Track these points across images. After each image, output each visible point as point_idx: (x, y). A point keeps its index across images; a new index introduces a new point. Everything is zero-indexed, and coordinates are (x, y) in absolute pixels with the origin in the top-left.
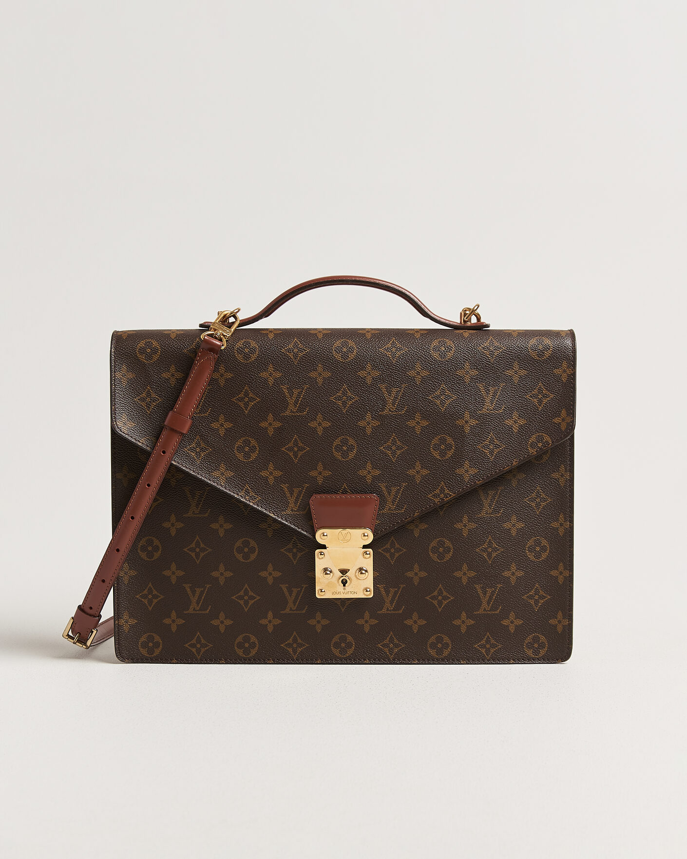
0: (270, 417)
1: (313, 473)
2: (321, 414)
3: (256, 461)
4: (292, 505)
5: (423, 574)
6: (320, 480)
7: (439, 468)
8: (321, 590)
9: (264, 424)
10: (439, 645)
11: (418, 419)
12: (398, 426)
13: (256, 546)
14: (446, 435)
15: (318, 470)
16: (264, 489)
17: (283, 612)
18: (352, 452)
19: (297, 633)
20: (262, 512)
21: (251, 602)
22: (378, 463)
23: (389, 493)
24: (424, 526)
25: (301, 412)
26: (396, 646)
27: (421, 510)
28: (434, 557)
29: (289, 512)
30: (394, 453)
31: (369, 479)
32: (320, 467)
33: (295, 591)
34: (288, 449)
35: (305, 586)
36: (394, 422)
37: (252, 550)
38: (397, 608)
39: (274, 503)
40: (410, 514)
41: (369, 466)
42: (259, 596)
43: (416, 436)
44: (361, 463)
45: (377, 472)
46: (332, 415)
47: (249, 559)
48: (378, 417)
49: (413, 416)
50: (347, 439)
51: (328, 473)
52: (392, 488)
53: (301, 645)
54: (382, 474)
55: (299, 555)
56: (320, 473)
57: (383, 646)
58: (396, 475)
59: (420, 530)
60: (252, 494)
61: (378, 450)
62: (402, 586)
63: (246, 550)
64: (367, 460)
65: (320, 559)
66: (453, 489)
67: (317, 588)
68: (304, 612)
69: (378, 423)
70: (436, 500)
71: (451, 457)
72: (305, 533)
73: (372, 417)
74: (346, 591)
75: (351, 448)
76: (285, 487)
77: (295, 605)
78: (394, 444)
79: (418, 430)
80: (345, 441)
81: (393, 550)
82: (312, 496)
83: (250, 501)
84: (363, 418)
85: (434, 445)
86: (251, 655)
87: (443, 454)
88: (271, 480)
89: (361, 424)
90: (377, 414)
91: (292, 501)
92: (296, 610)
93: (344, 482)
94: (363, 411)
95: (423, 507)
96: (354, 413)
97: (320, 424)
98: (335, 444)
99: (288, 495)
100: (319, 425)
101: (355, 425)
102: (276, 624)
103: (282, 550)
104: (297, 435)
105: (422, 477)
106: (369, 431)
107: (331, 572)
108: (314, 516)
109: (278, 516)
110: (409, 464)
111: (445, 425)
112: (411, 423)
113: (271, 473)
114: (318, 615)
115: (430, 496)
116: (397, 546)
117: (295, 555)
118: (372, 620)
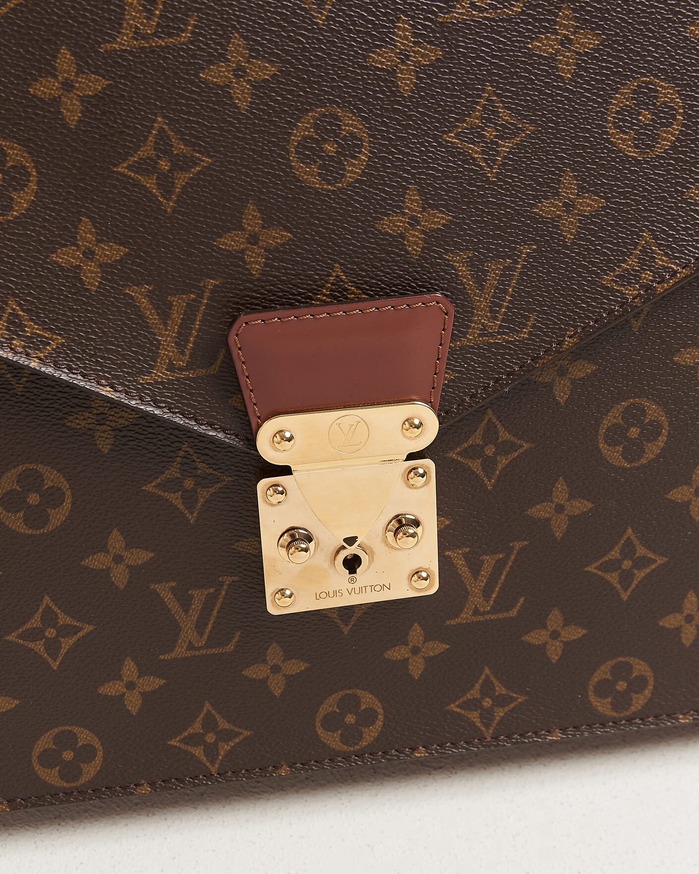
0: (65, 59)
1: (230, 242)
2: (242, 36)
3: (31, 218)
4: (168, 350)
5: (580, 506)
6: (256, 263)
7: (634, 188)
8: (282, 591)
9: (45, 88)
10: (622, 686)
11: (566, 27)
12: (501, 58)
13: (65, 485)
14: (656, 76)
15: (244, 229)
16: (71, 309)
17: (167, 657)
18: (355, 158)
19: (212, 705)
20: (73, 387)
21: (67, 643)
22: (441, 189)
23: (480, 282)
24: (583, 369)
25: (170, 35)
26: (501, 701)
27: (583, 328)
28: (614, 455)
29: (160, 374)
30: (491, 149)
31: (414, 243)
32: (252, 218)
33: (199, 596)
34: (137, 168)
35: (228, 580)
36: (488, 46)
37: (53, 498)
38: (501, 605)
39: (108, 351)
40: (550, 343)
41: (413, 201)
42: (89, 623)
43: (560, 88)
44: (385, 192)
45: (440, 219)
46: (279, 36)
47: (46, 524)
48: (433, 31)
49: (548, 21)
50: (337, 118)
51: (278, 237)
52: (491, 266)
53: (226, 736)
54: (456, 224)
55: (204, 495)
56: (254, 239)
57: (465, 706)
58: (501, 221)
59: (573, 382)
60: (32, 328)
61: (440, 145)
62: (517, 545)
63: (33, 499)
64: (406, 180)
65: (272, 505)
66: (682, 252)
67: (270, 588)
68: (230, 647)
69: (434, 54)
70: (630, 292)
71: (673, 147)
72: (221, 435)
73: (415, 35)
74: (356, 586)
75: (350, 147)
76: (140, 295)
77: (201, 634)
78: (489, 120)
79: (566, 69)
80: (330, 123)
81: (490, 451)
82: (235, 319)
83: (28, 355)
84: (384, 39)
85: (617, 113)
86: (84, 779)
87: (647, 139)
88: (92, 276)
89: (381, 59)
90: (431, 20)
91: (167, 337)
92: (208, 646)
93: (335, 261)
94: (385, 14)
95: (589, 318)
96: (354, 24)
97: (240, 72)
98: (296, 136)
99: (152, 317)
100: (236, 76)
101: (361, 67)
102: (148, 689)
103: (149, 487)
104: (164, 117)
105: (580, 221)
106: (406, 81)
107: (309, 539)
108: (246, 383)
109: (127, 393)
110: (539, 184)
111: (652, 44)
112: (545, 45)
113: (89, 254)
114: (274, 654)
115: (607, 280)
116: (504, 435)
117: (190, 499)
118: (431, 644)
